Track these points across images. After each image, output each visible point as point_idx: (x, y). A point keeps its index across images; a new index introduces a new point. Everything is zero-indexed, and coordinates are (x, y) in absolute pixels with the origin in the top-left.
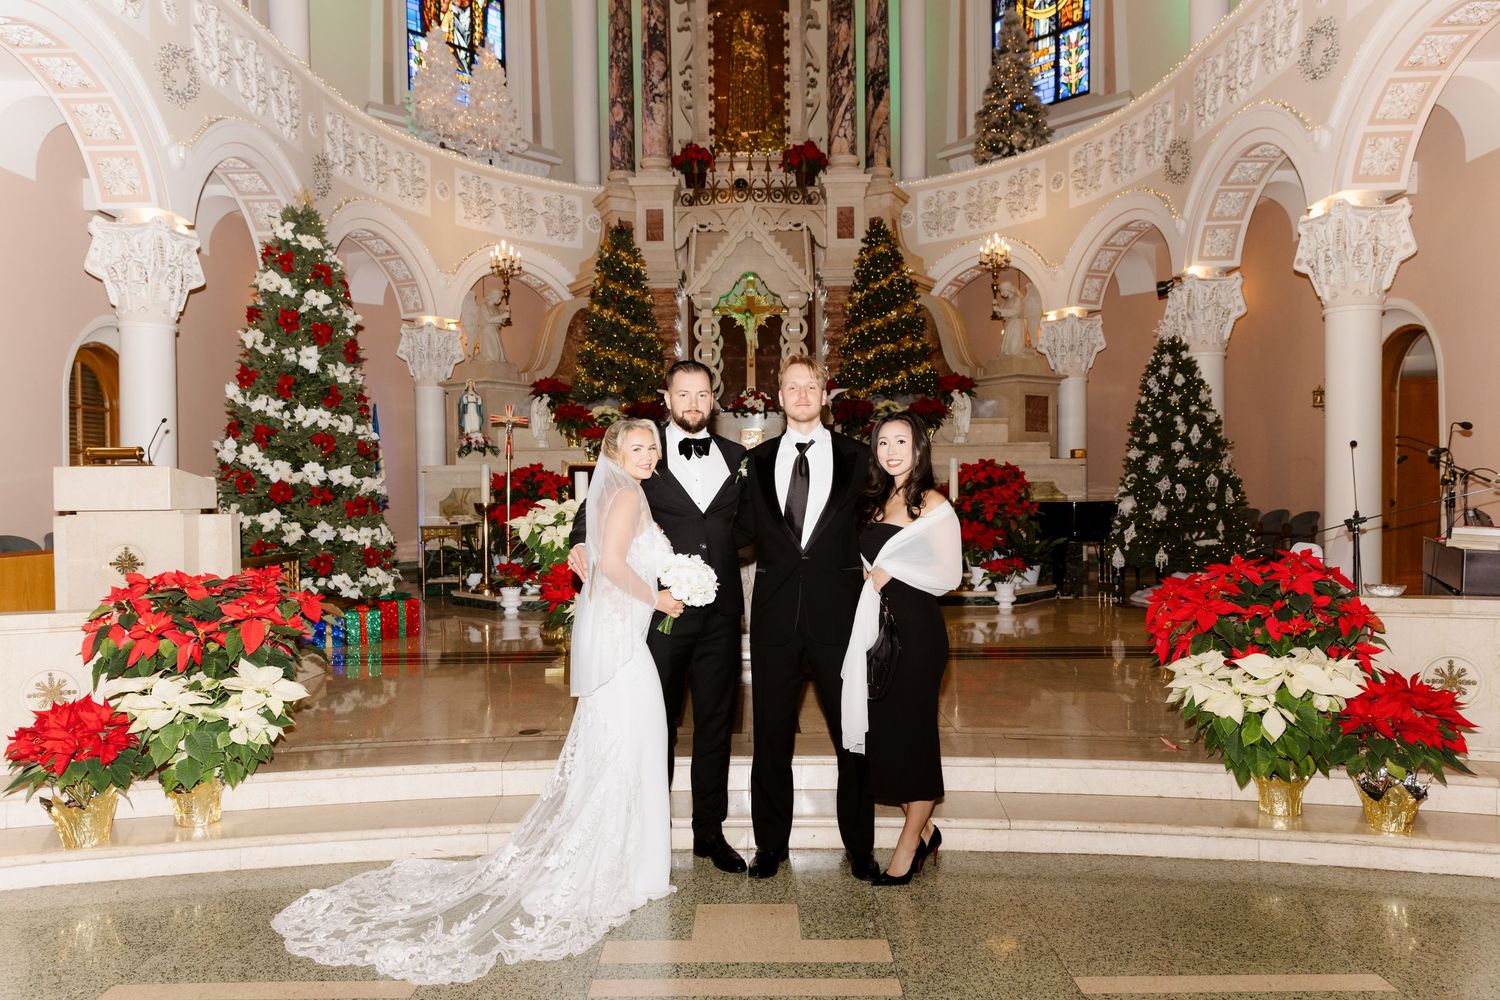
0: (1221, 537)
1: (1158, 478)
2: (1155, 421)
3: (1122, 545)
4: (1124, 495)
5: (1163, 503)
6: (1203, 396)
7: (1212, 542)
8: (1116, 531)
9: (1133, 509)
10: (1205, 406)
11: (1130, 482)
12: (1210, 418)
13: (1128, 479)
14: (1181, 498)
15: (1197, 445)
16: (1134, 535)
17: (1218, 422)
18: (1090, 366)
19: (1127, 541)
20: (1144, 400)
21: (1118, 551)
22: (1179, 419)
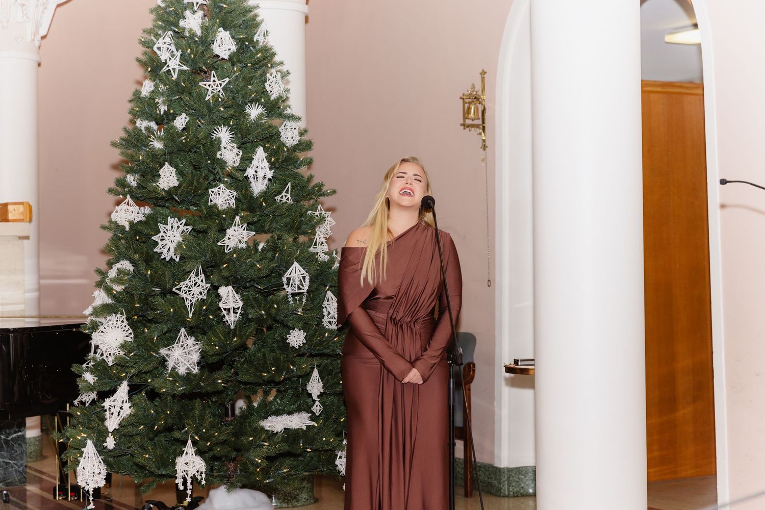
0: (317, 408)
1: (178, 270)
2: (171, 137)
3: (100, 435)
4: (106, 310)
5: (191, 331)
6: (274, 87)
7: (298, 421)
8: (88, 397)
9: (123, 346)
10: (275, 108)
11: (118, 280)
12: (289, 135)
13: (113, 273)
14: (232, 319)
15: (264, 194)
16: (127, 410)
17: (305, 146)
18: (43, 32)
19: (112, 424)
20: (147, 88)
21: (90, 443)
22: (224, 135)
